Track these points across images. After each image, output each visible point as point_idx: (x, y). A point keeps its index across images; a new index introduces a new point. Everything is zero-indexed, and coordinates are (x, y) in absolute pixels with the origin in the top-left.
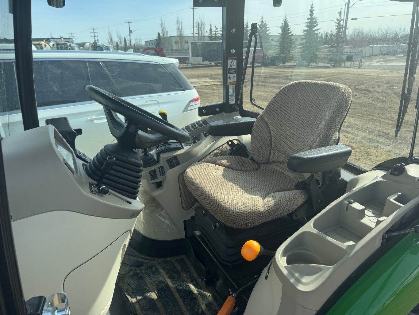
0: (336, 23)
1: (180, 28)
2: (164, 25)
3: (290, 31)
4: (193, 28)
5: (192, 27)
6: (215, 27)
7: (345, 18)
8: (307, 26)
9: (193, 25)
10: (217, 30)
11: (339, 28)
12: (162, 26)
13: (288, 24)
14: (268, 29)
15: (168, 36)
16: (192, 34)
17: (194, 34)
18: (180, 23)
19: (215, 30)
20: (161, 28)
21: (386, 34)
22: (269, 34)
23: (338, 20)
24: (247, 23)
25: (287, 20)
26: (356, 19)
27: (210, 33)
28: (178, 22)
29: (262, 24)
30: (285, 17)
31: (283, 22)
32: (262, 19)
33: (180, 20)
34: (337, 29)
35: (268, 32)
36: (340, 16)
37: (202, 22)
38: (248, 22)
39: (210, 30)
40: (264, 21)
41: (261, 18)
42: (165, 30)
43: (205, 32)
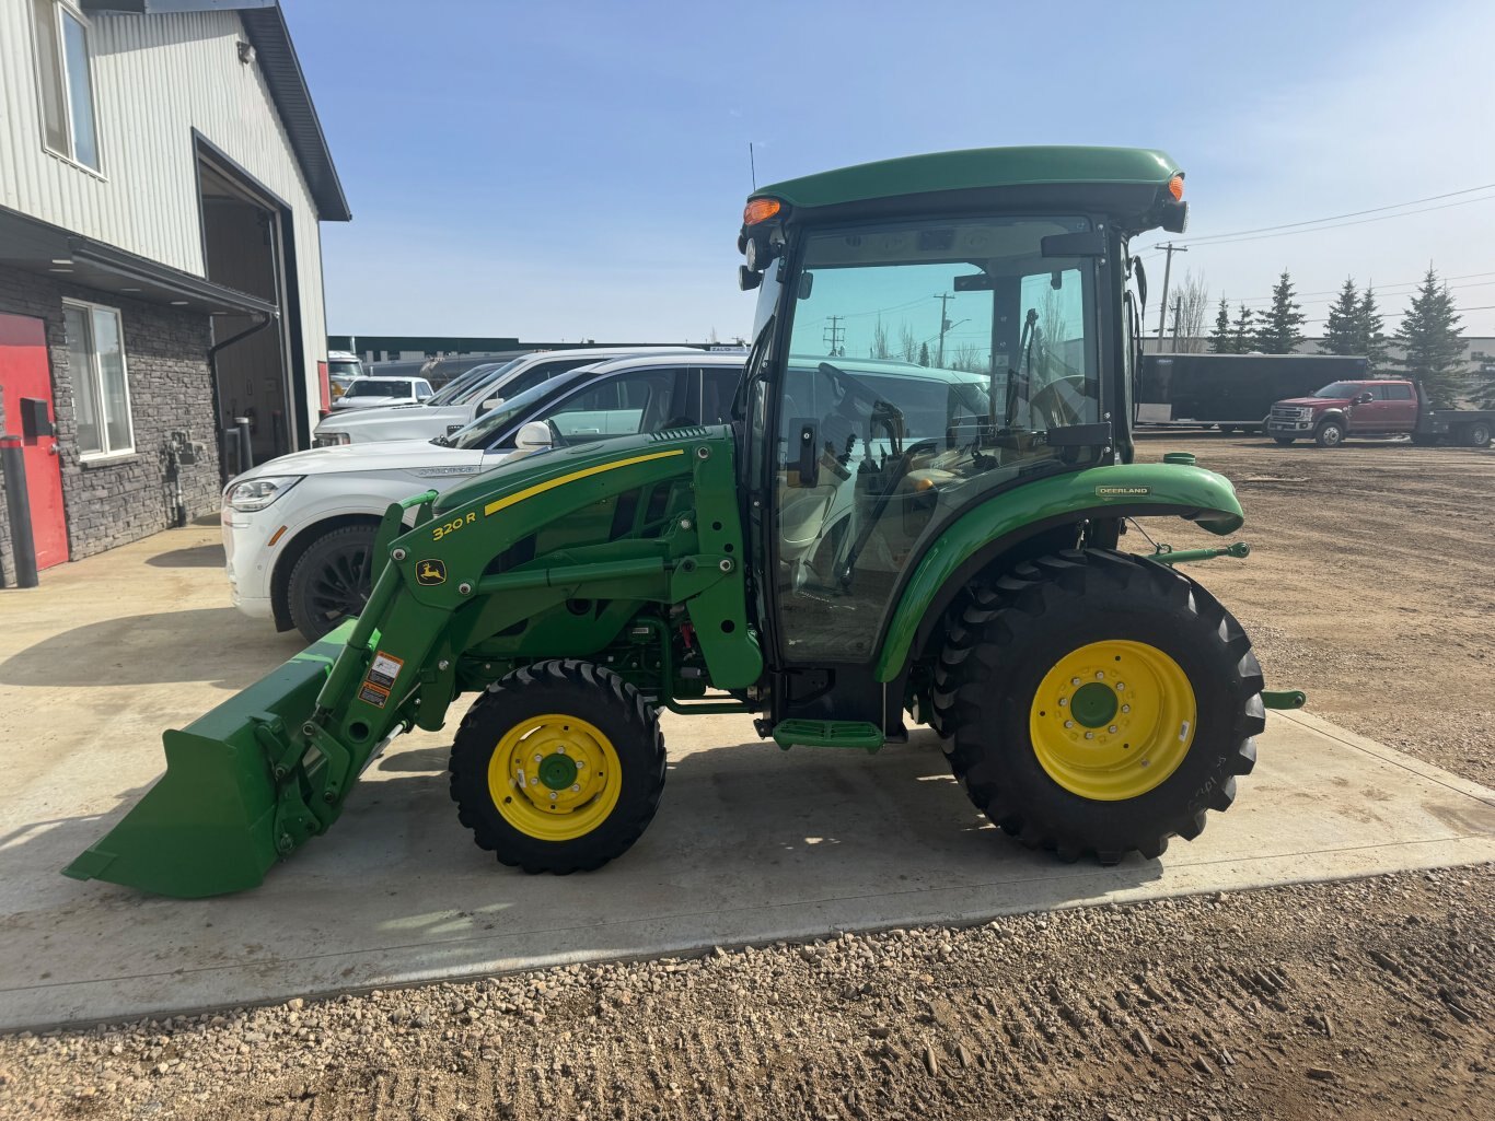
5: (1159, 308)
6: (1243, 307)
9: (1161, 301)
10: (1247, 320)
14: (1454, 315)
15: (1067, 339)
16: (1155, 331)
17: (1161, 333)
19: (1240, 320)
22: (1458, 336)
24: (1369, 295)
27: (1217, 329)
29: (1427, 298)
32: (1429, 281)
35: (1452, 328)
37: (1193, 294)
38: (1373, 292)
39: (1218, 320)
40: (1436, 286)
41: (1425, 277)
43: (1203, 324)
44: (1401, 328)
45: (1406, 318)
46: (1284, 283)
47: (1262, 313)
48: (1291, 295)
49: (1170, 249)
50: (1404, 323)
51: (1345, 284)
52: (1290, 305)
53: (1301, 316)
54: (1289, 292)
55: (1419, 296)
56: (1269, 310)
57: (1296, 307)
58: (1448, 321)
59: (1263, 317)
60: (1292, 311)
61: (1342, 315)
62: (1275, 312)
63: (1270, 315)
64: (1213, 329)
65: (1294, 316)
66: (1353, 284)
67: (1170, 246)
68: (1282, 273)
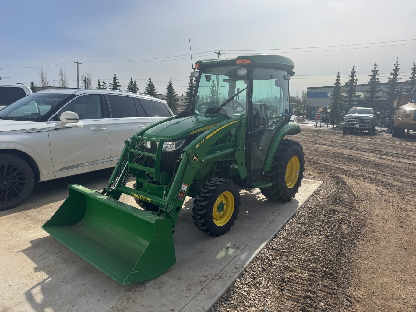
0: (211, 89)
1: (64, 79)
2: (44, 76)
3: (174, 92)
4: (77, 81)
5: (77, 79)
6: (103, 82)
7: (216, 85)
8: (189, 89)
9: (77, 78)
10: (105, 85)
11: (213, 92)
12: (42, 76)
13: (172, 86)
14: (155, 88)
15: (49, 86)
16: (76, 86)
17: (78, 87)
18: (63, 75)
19: (103, 85)
20: (41, 78)
21: (243, 100)
22: (156, 94)
23: (212, 86)
24: (135, 82)
25: (172, 82)
26: (225, 87)
27: (98, 87)
28: (61, 74)
29: (150, 84)
30: (170, 80)
31: (169, 84)
32: (150, 80)
33: (64, 72)
34: (211, 93)
35: (155, 91)
36: (214, 84)
37: (88, 77)
38: (136, 81)
39: (98, 85)
40: (151, 81)
41: (149, 79)
42: (45, 80)
43: (91, 85)
44: (145, 90)
45: (146, 88)
46: (115, 76)
47: (110, 84)
48: (117, 80)
49: (78, 63)
50: (146, 89)
51: (131, 78)
52: (117, 82)
53: (120, 85)
54: (116, 79)
55: (148, 83)
56: (112, 83)
57: (119, 83)
58: (155, 90)
59: (111, 85)
60: (118, 84)
61: (131, 86)
62: (114, 84)
63: (112, 85)
64: (97, 87)
65: (118, 85)
66: (132, 79)
67: (78, 62)
68: (114, 74)
